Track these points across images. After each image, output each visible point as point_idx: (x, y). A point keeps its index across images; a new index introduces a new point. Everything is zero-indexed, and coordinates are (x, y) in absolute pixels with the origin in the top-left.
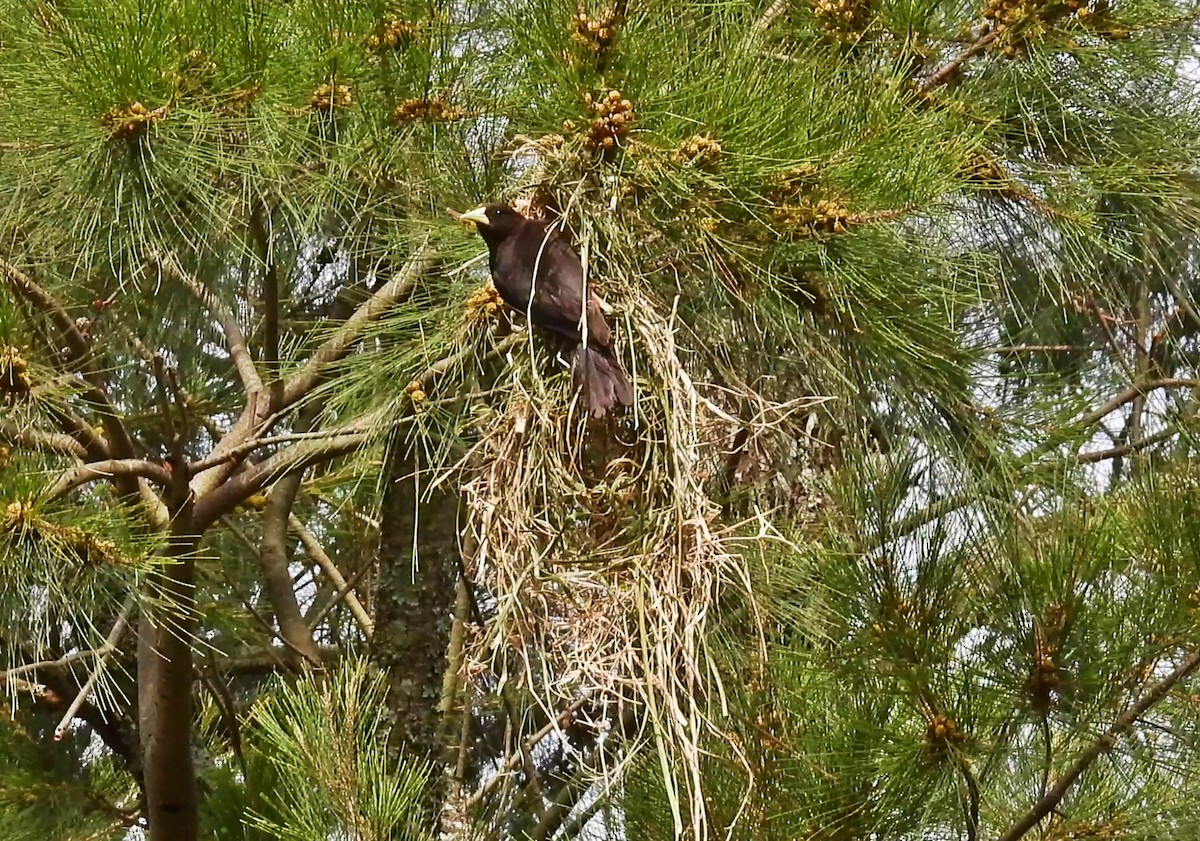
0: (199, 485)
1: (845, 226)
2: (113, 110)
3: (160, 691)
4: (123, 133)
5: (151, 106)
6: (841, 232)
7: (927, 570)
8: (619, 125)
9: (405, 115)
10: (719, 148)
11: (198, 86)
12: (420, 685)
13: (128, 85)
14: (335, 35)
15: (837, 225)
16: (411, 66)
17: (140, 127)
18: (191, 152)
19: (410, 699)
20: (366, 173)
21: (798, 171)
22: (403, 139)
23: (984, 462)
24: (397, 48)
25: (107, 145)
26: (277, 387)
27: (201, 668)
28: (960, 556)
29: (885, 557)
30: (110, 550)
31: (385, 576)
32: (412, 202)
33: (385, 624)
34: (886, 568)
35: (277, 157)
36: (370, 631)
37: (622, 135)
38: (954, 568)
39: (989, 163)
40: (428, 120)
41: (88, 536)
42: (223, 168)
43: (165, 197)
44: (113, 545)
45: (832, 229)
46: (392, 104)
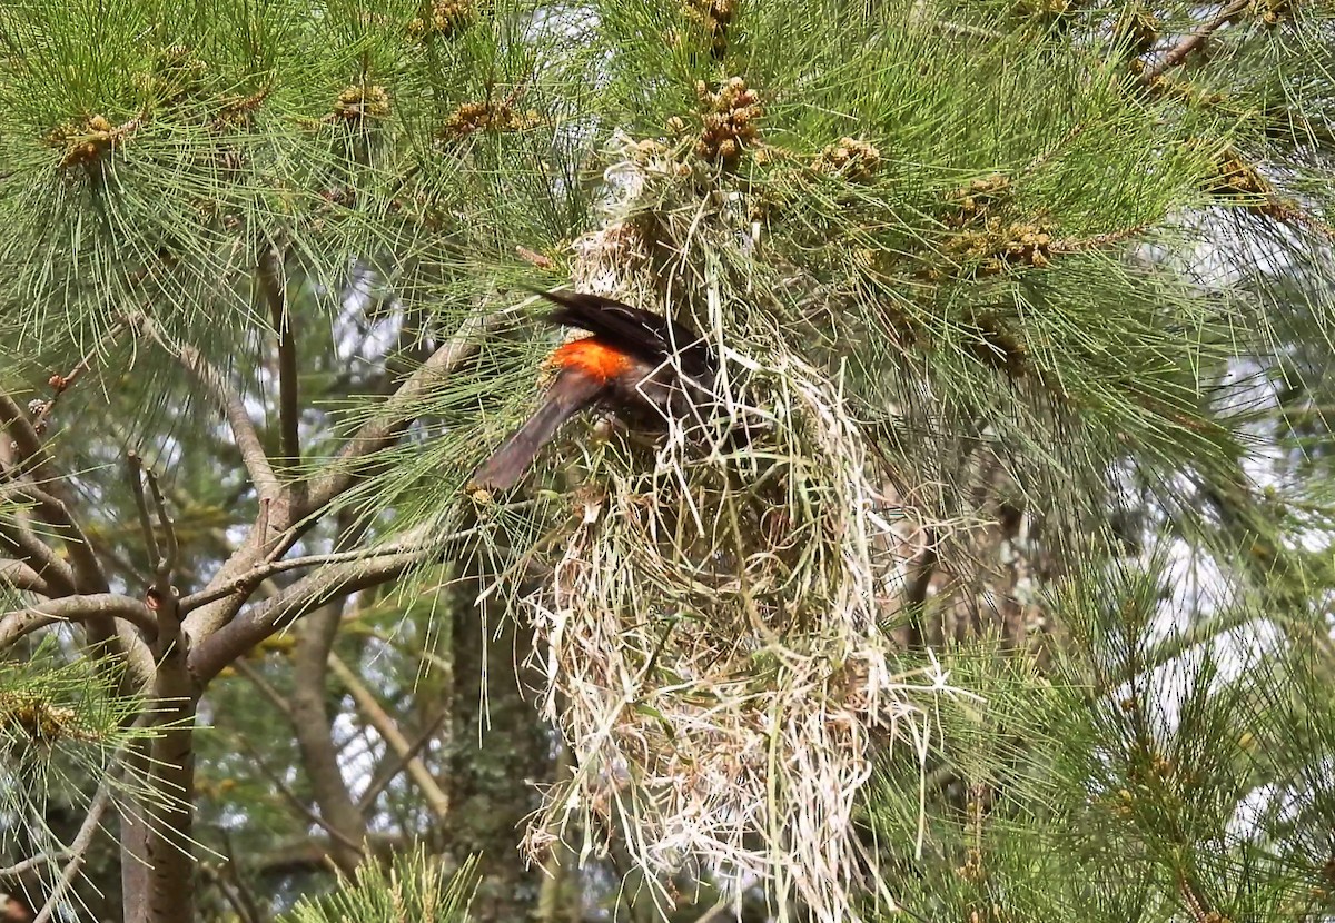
0: (196, 625)
1: (1048, 257)
2: (66, 125)
3: (151, 903)
4: (79, 156)
5: (118, 119)
6: (1043, 265)
7: (1192, 715)
8: (742, 124)
9: (461, 125)
10: (876, 153)
11: (180, 91)
12: (511, 882)
13: (84, 92)
14: (366, 20)
15: (1036, 254)
16: (468, 57)
17: (103, 147)
18: (174, 181)
19: (498, 902)
20: (411, 205)
21: (984, 184)
22: (459, 157)
23: (1265, 561)
24: (448, 35)
25: (59, 173)
26: (300, 489)
27: (215, 867)
28: (1237, 696)
29: (1134, 698)
30: (67, 720)
31: (458, 738)
32: (475, 242)
33: (461, 803)
34: (1137, 715)
35: (289, 184)
36: (443, 811)
37: (747, 137)
38: (1227, 713)
39: (1244, 169)
40: (490, 131)
41: (38, 702)
42: (219, 203)
43: (140, 244)
44: (72, 713)
45: (1029, 261)
46: (442, 111)
